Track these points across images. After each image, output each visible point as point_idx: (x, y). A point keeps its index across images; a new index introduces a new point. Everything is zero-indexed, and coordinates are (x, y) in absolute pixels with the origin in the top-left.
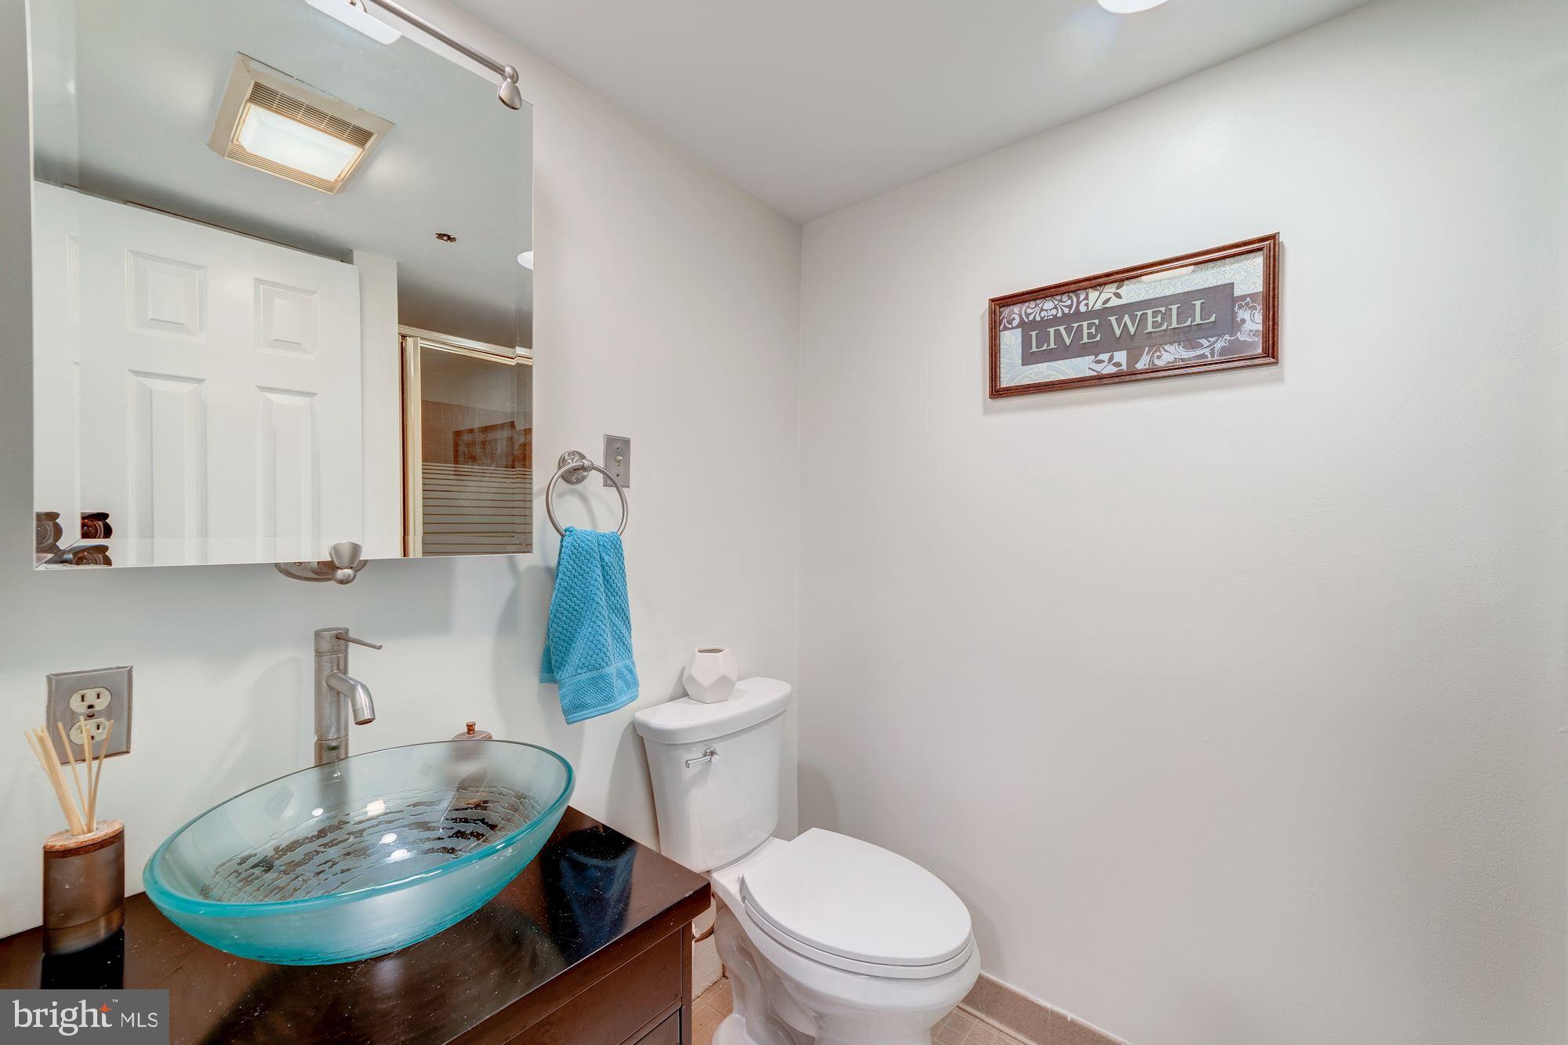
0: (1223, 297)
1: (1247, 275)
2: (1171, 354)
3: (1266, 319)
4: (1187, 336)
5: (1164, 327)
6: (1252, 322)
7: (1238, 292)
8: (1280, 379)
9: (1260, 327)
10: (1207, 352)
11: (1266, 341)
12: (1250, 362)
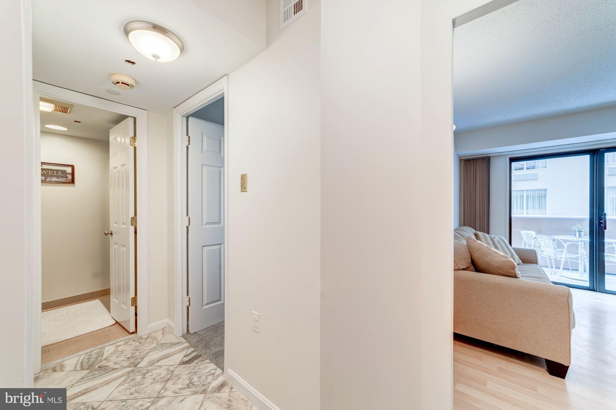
0: (64, 172)
1: (69, 170)
2: (54, 179)
3: (72, 177)
4: (57, 177)
5: (53, 174)
6: (70, 177)
7: (67, 172)
8: (75, 186)
9: (71, 178)
10: (62, 180)
11: (72, 180)
12: (69, 183)
